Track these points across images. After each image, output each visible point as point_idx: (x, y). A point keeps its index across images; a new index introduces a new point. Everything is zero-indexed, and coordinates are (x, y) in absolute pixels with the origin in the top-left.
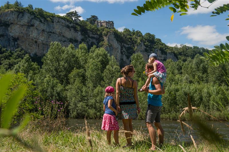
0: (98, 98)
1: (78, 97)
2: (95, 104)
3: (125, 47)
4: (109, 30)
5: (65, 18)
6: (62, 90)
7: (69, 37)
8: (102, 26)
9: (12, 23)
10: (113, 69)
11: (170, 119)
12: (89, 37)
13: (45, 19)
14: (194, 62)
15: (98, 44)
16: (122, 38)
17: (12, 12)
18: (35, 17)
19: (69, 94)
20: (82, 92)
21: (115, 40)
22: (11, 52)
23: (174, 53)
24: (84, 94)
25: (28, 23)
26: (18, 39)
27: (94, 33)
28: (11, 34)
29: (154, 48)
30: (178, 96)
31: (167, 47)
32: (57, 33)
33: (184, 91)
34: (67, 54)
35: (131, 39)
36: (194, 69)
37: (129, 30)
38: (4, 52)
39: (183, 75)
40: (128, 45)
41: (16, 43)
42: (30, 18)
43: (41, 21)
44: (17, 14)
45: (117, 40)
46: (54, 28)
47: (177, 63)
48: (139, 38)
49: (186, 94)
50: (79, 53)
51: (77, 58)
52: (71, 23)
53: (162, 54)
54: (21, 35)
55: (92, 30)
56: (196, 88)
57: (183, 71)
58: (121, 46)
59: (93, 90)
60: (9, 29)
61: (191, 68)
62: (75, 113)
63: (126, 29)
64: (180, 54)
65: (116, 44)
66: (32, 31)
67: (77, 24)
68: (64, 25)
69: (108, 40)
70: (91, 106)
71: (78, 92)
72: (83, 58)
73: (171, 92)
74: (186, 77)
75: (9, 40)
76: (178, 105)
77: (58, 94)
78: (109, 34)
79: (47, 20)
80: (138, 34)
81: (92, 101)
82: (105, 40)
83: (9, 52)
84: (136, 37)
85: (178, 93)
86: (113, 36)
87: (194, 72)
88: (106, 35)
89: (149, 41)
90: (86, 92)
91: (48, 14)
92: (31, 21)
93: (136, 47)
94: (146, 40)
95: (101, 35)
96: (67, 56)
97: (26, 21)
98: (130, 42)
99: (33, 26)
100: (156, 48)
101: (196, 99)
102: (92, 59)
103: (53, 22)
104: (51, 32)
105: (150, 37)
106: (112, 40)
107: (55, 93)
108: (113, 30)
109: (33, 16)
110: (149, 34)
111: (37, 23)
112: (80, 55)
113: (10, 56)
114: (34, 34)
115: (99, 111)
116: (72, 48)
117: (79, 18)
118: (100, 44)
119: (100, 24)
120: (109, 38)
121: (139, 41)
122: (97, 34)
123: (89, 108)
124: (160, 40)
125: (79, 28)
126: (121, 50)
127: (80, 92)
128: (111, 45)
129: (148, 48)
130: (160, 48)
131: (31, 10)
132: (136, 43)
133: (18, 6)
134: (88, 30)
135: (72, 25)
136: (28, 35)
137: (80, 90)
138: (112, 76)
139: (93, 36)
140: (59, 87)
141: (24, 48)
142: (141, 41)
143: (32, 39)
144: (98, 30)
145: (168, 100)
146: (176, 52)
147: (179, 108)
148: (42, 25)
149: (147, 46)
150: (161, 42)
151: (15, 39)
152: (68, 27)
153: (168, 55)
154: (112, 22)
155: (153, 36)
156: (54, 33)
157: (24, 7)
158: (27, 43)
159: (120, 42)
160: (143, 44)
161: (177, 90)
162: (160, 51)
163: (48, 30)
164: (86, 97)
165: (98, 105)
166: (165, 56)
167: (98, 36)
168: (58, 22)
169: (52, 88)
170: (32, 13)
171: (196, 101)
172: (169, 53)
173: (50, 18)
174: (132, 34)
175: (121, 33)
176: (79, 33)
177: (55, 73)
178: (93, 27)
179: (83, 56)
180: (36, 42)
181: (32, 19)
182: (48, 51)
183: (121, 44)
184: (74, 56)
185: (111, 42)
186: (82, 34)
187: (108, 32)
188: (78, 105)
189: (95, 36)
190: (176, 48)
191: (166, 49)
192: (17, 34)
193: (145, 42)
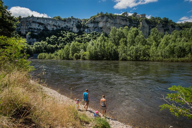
0: (131, 51)
1: (123, 51)
2: (130, 54)
3: (151, 26)
4: (143, 19)
5: (121, 16)
6: (116, 48)
7: (123, 24)
8: (139, 17)
9: (100, 22)
10: (140, 37)
11: (169, 61)
12: (133, 23)
13: (113, 17)
14: (190, 30)
15: (137, 26)
16: (150, 22)
17: (99, 17)
18: (109, 17)
19: (119, 50)
20: (124, 49)
21: (146, 23)
22: (100, 34)
23: (180, 27)
24: (125, 50)
25: (106, 20)
26: (102, 28)
27: (135, 21)
28: (100, 26)
29: (168, 25)
30: (176, 49)
31: (175, 24)
32: (118, 23)
33: (179, 46)
34: (119, 32)
35: (155, 22)
36: (190, 34)
37: (154, 17)
38: (97, 34)
39: (182, 38)
40: (153, 25)
41: (102, 30)
42: (107, 18)
43: (111, 19)
44: (101, 17)
45: (147, 23)
46: (117, 21)
47: (180, 31)
48: (159, 21)
49: (180, 48)
50: (124, 31)
51: (123, 33)
52: (124, 18)
53: (172, 28)
54: (103, 26)
55: (134, 20)
56: (187, 44)
57: (182, 36)
58: (149, 26)
59: (129, 48)
60: (99, 24)
61: (188, 33)
62: (121, 58)
63: (152, 17)
64: (184, 27)
65: (146, 25)
66: (107, 24)
67: (127, 18)
68: (121, 19)
69: (142, 24)
70: (129, 55)
71: (122, 49)
72: (126, 33)
73: (171, 47)
74: (184, 39)
75: (99, 29)
76: (175, 54)
77: (114, 50)
78: (143, 20)
79: (114, 18)
80: (159, 19)
81: (129, 53)
82: (141, 24)
83: (99, 34)
84: (158, 20)
85: (175, 48)
86: (145, 21)
87: (190, 36)
88: (141, 21)
89: (165, 22)
90: (126, 49)
91: (114, 15)
92: (107, 19)
93: (157, 26)
94: (163, 21)
95: (139, 22)
96: (118, 33)
97: (105, 20)
98: (154, 23)
99: (108, 21)
100: (169, 25)
101: (186, 51)
102: (130, 33)
103: (116, 19)
104: (115, 23)
105: (166, 20)
106: (144, 24)
107: (113, 50)
108: (145, 18)
109: (108, 17)
110: (165, 18)
111: (109, 20)
112: (125, 32)
113: (100, 35)
114: (108, 25)
115: (132, 57)
116: (121, 29)
117: (128, 15)
118: (138, 26)
119: (139, 16)
120: (142, 22)
121: (159, 22)
122: (137, 21)
123: (128, 56)
124: (171, 21)
125: (128, 20)
126: (149, 28)
127: (123, 49)
128: (144, 26)
129: (164, 26)
130: (172, 25)
131: (107, 14)
132: (157, 24)
133: (102, 14)
134: (132, 20)
135: (125, 18)
136: (106, 26)
137: (124, 48)
138: (139, 41)
139: (135, 22)
140: (115, 47)
141: (105, 32)
142: (160, 22)
143: (108, 27)
144: (137, 19)
145: (169, 51)
146: (181, 26)
147: (175, 55)
148: (111, 20)
149: (163, 24)
150: (172, 21)
151: (101, 28)
152: (123, 20)
153: (176, 28)
154: (145, 14)
155: (168, 19)
156: (117, 23)
157: (104, 14)
158: (106, 29)
159: (148, 24)
160: (161, 24)
161: (175, 46)
162: (171, 27)
163: (114, 23)
164: (126, 51)
165: (131, 54)
166: (174, 28)
167: (137, 22)
168: (119, 18)
169: (112, 47)
170: (107, 16)
171: (187, 52)
172: (177, 27)
173: (115, 17)
174: (155, 19)
175: (149, 20)
176: (128, 22)
177: (113, 41)
178: (135, 18)
179: (126, 32)
180: (109, 28)
181: (108, 18)
182: (110, 31)
183: (149, 25)
184: (122, 32)
185: (143, 24)
186: (129, 22)
187: (142, 20)
188: (123, 55)
189: (136, 22)
190: (181, 24)
191: (175, 25)
192: (102, 26)
193: (162, 22)
